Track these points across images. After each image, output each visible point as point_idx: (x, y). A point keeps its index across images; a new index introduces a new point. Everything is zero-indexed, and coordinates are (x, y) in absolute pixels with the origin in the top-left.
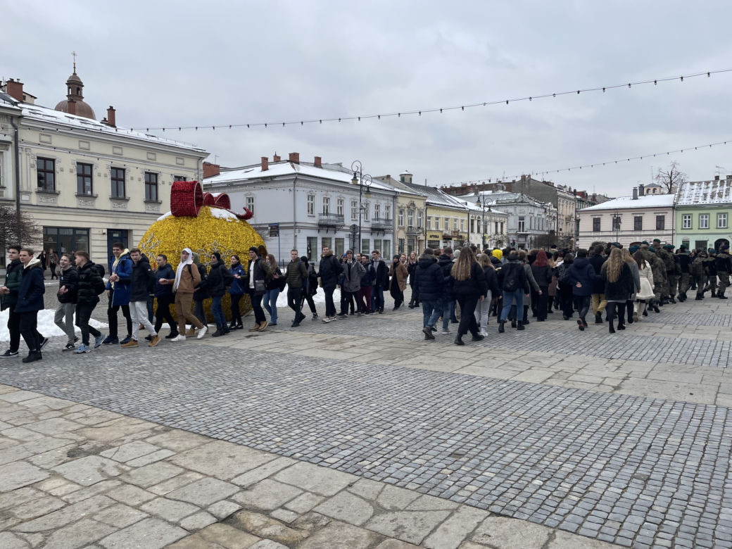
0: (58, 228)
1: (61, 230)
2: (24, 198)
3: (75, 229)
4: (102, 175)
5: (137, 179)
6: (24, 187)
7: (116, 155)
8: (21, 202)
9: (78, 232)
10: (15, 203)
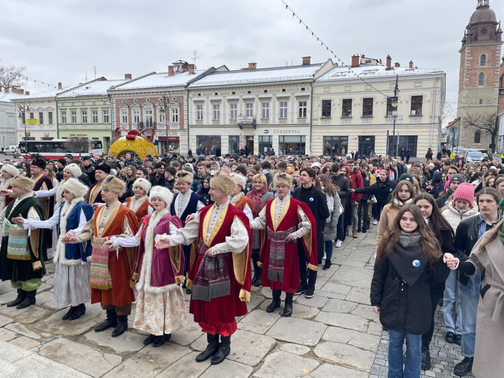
0: (332, 137)
1: (333, 138)
2: (314, 122)
3: (340, 137)
4: (357, 104)
5: (381, 103)
6: (315, 117)
7: (367, 91)
8: (312, 124)
9: (342, 138)
10: (310, 125)
